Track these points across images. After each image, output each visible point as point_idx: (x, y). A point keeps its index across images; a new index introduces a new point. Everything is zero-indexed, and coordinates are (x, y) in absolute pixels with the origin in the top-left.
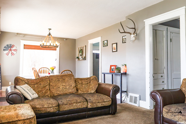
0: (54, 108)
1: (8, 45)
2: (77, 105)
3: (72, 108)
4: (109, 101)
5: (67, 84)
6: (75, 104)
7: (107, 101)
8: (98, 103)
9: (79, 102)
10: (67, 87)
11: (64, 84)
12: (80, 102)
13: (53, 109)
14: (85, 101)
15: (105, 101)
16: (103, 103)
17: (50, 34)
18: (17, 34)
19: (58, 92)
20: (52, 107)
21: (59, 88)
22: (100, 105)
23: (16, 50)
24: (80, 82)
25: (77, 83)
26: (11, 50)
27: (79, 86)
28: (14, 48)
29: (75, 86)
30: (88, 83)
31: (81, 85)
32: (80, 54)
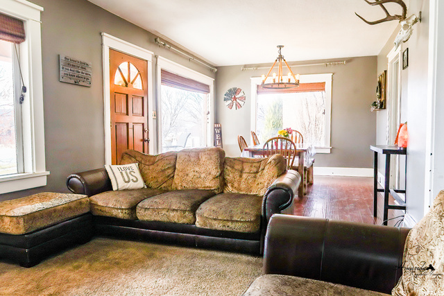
0: (124, 211)
1: (230, 90)
2: (167, 213)
3: (158, 218)
4: (245, 222)
5: (203, 169)
6: (164, 212)
7: (241, 222)
8: (215, 219)
9: (174, 210)
10: (203, 176)
11: (197, 169)
12: (177, 210)
13: (122, 212)
14: (188, 209)
15: (235, 218)
16: (230, 224)
17: (281, 57)
18: (245, 66)
19: (184, 185)
20: (120, 209)
21: (187, 175)
22: (218, 226)
23: (243, 98)
24: (238, 167)
25: (228, 168)
26: (235, 99)
27: (231, 175)
28: (241, 94)
29: (218, 174)
30: (257, 172)
31: (237, 174)
32: (378, 94)
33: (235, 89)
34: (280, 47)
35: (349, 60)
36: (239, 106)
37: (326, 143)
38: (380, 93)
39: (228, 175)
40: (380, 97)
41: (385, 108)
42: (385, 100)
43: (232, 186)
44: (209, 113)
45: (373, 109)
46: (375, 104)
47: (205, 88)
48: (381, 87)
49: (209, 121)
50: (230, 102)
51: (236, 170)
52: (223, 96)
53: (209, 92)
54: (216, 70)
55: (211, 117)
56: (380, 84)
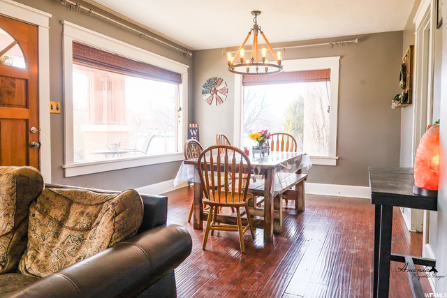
1: (209, 81)
17: (256, 28)
18: (228, 49)
23: (225, 91)
24: (57, 213)
25: (37, 213)
26: (215, 92)
27: (38, 231)
28: (222, 86)
29: (9, 228)
30: (88, 229)
31: (51, 228)
32: (402, 82)
33: (216, 79)
34: (256, 13)
35: (363, 38)
36: (219, 100)
37: (330, 151)
38: (405, 80)
39: (34, 231)
40: (404, 87)
41: (411, 102)
42: (411, 90)
43: (34, 257)
44: (180, 109)
45: (394, 104)
46: (397, 98)
47: (177, 77)
48: (406, 73)
49: (181, 119)
50: (208, 95)
51: (51, 219)
52: (201, 88)
53: (181, 83)
54: (191, 54)
55: (183, 115)
56: (404, 68)
